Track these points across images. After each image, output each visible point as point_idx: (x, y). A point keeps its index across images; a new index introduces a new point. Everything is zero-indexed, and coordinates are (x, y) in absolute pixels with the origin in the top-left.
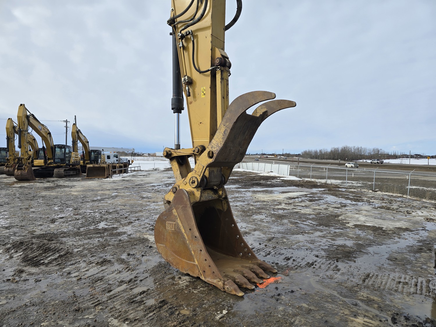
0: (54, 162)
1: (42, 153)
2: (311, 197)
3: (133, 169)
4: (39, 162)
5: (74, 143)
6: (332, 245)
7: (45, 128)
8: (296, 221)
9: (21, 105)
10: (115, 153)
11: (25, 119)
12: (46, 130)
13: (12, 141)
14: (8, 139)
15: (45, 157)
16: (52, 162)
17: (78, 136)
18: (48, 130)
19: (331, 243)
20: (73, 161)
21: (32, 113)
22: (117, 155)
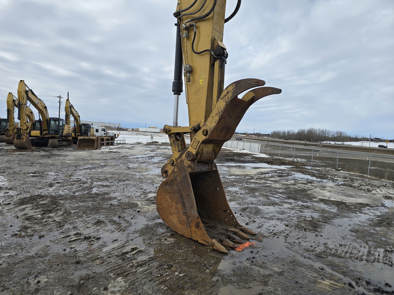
0: (49, 133)
1: (38, 125)
2: (280, 173)
3: (119, 142)
4: (36, 133)
5: (67, 116)
6: (300, 216)
7: (41, 103)
8: (267, 194)
9: (21, 81)
10: (103, 127)
11: (25, 93)
12: (43, 104)
13: (12, 113)
14: (9, 111)
15: (41, 128)
16: (47, 133)
17: (71, 111)
18: (44, 104)
19: (299, 215)
20: (66, 133)
21: (30, 89)
22: (105, 129)
